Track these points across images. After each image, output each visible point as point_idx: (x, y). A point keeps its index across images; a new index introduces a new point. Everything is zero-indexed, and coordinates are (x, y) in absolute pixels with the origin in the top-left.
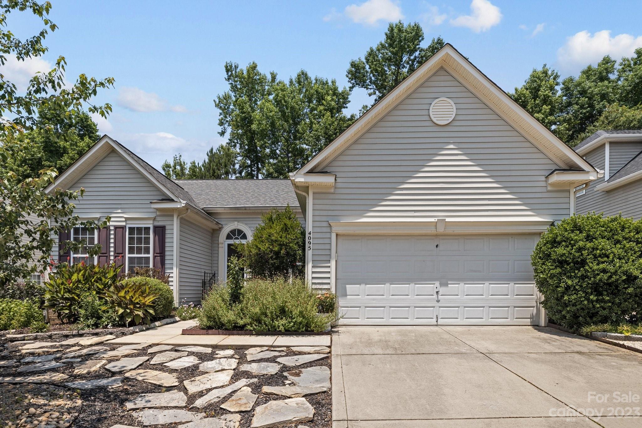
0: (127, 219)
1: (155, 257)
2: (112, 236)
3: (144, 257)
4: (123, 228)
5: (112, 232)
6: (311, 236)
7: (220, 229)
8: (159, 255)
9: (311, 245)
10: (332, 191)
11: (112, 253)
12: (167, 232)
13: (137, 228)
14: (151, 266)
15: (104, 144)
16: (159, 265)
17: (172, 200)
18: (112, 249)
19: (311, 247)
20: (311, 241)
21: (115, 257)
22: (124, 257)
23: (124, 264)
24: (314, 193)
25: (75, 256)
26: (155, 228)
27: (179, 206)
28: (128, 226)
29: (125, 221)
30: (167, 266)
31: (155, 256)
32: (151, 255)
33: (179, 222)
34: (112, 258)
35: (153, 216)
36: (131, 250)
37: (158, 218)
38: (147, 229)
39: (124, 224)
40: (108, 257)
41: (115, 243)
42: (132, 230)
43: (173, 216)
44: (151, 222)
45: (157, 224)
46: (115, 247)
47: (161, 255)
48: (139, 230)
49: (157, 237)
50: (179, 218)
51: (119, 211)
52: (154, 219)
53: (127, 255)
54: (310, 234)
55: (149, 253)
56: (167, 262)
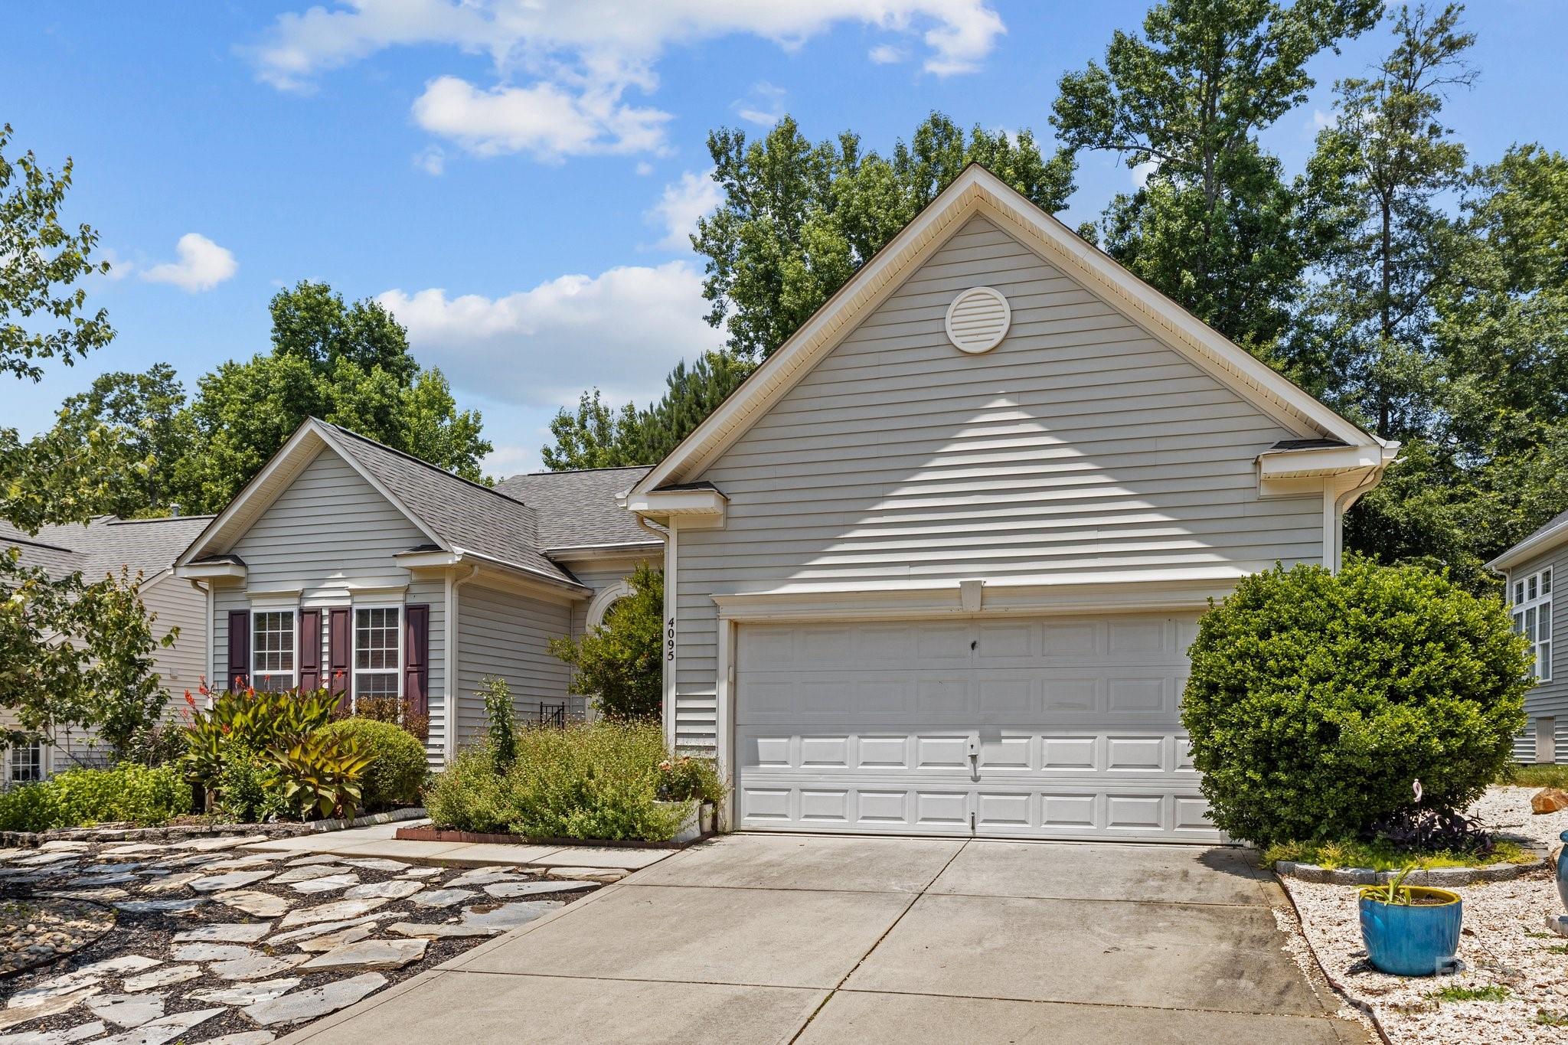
0: (354, 593)
1: (407, 673)
2: (326, 631)
3: (388, 675)
4: (346, 611)
5: (326, 622)
6: (674, 628)
7: (589, 599)
8: (415, 669)
9: (674, 649)
10: (720, 524)
11: (326, 667)
12: (433, 617)
13: (374, 611)
14: (401, 693)
15: (306, 436)
16: (417, 691)
17: (435, 548)
18: (326, 658)
19: (674, 654)
20: (674, 639)
21: (332, 674)
22: (347, 674)
23: (347, 689)
24: (679, 532)
25: (259, 673)
26: (409, 609)
27: (450, 562)
28: (355, 607)
29: (351, 597)
30: (432, 693)
31: (409, 672)
32: (400, 670)
33: (455, 595)
34: (326, 676)
35: (402, 583)
36: (363, 661)
37: (414, 589)
38: (393, 613)
39: (348, 603)
40: (318, 674)
41: (331, 644)
42: (362, 614)
43: (442, 582)
44: (401, 597)
45: (413, 600)
46: (331, 653)
47: (421, 668)
48: (378, 613)
49: (411, 630)
50: (455, 586)
51: (340, 575)
52: (407, 591)
53: (355, 671)
54: (671, 623)
55: (395, 666)
56: (432, 684)
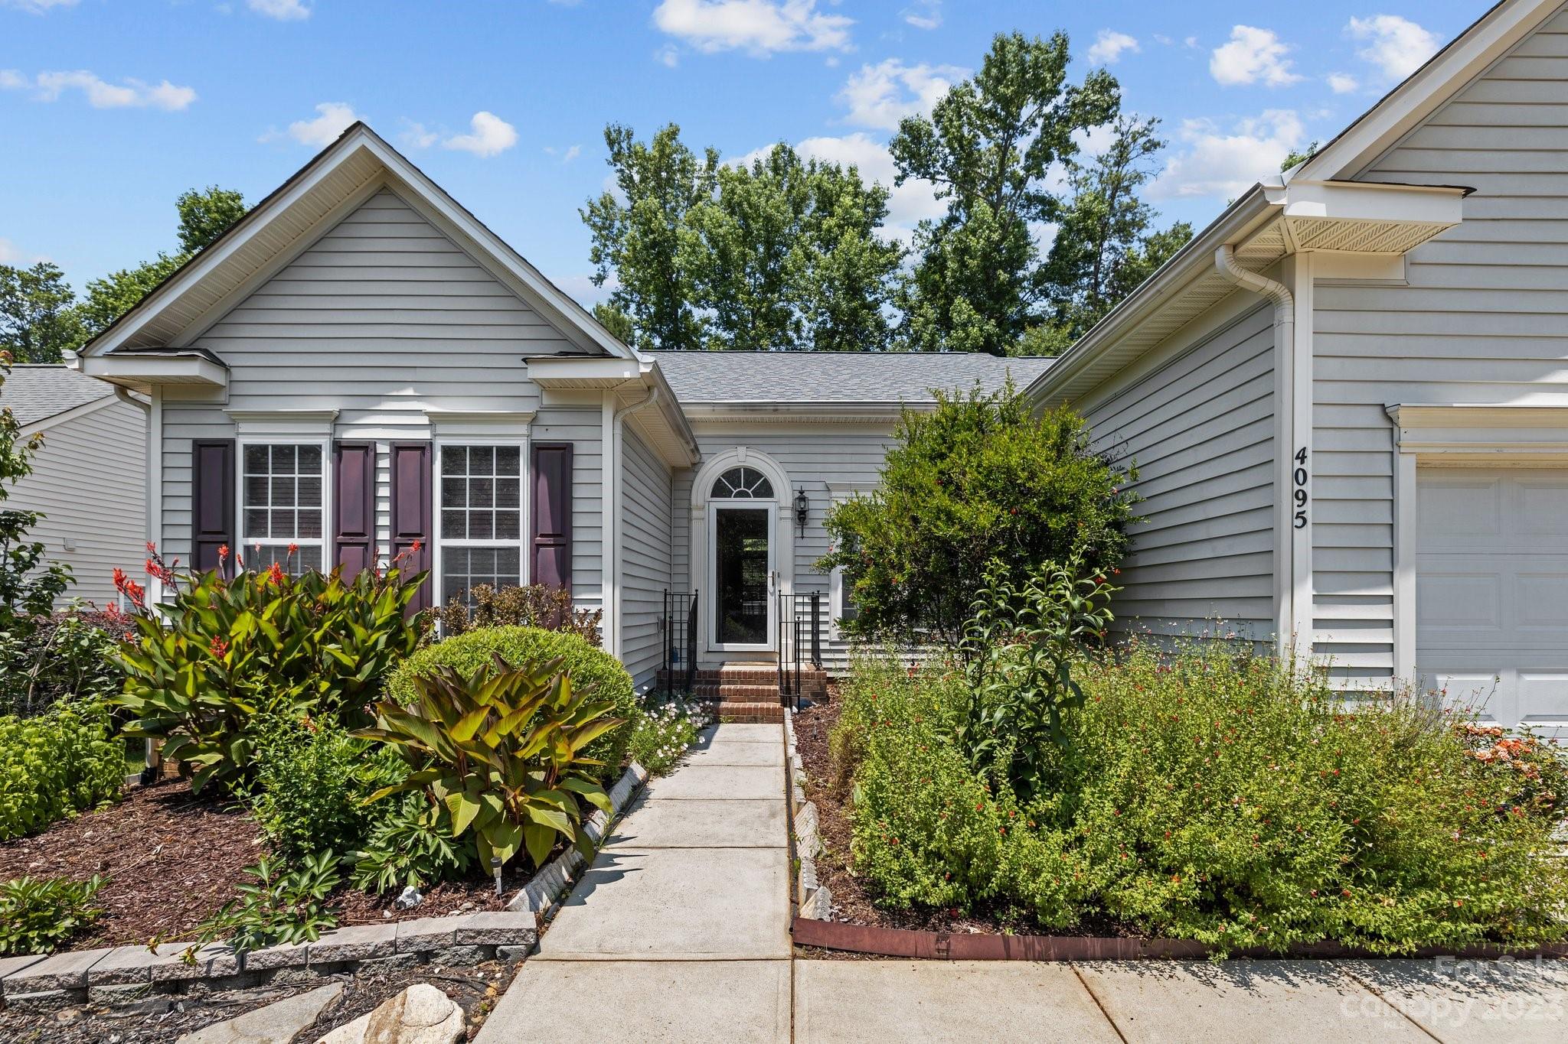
0: (436, 419)
1: (536, 548)
2: (384, 477)
3: (499, 549)
4: (423, 449)
5: (384, 463)
6: (1308, 466)
8: (550, 541)
9: (1308, 507)
11: (384, 535)
12: (579, 463)
13: (474, 449)
14: (524, 580)
15: (353, 157)
16: (554, 576)
17: (603, 355)
18: (384, 521)
19: (1309, 516)
20: (1308, 488)
21: (396, 547)
22: (426, 548)
23: (426, 570)
24: (1316, 284)
25: (255, 541)
26: (539, 450)
27: (627, 375)
28: (439, 443)
29: (431, 425)
30: (578, 579)
31: (538, 546)
32: (523, 543)
33: (618, 431)
34: (384, 550)
35: (529, 407)
36: (452, 526)
37: (547, 418)
38: (509, 454)
39: (425, 435)
40: (369, 548)
41: (394, 499)
42: (450, 453)
43: (599, 410)
44: (523, 429)
45: (542, 436)
46: (394, 514)
47: (560, 540)
48: (482, 454)
49: (543, 482)
50: (619, 418)
51: (410, 392)
52: (534, 421)
53: (439, 542)
54: (1302, 457)
55: (514, 534)
56: (578, 565)
